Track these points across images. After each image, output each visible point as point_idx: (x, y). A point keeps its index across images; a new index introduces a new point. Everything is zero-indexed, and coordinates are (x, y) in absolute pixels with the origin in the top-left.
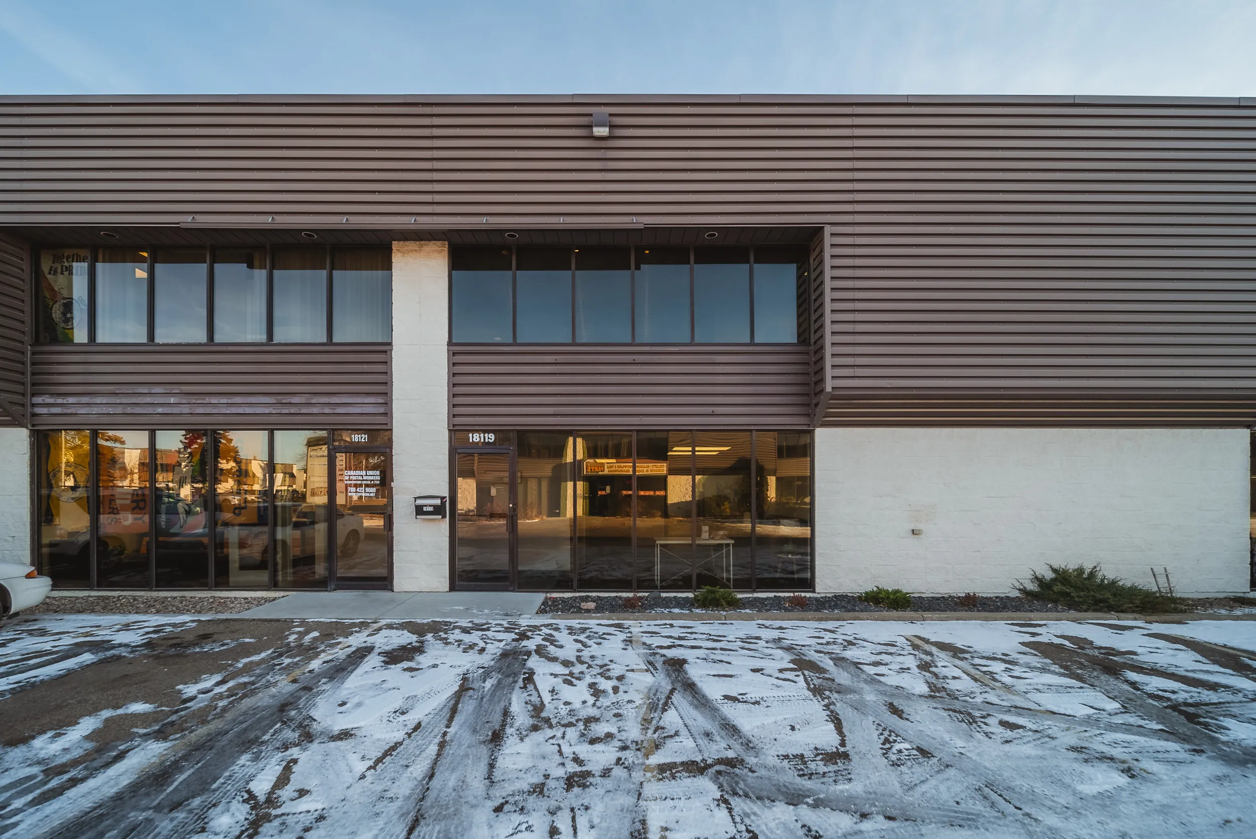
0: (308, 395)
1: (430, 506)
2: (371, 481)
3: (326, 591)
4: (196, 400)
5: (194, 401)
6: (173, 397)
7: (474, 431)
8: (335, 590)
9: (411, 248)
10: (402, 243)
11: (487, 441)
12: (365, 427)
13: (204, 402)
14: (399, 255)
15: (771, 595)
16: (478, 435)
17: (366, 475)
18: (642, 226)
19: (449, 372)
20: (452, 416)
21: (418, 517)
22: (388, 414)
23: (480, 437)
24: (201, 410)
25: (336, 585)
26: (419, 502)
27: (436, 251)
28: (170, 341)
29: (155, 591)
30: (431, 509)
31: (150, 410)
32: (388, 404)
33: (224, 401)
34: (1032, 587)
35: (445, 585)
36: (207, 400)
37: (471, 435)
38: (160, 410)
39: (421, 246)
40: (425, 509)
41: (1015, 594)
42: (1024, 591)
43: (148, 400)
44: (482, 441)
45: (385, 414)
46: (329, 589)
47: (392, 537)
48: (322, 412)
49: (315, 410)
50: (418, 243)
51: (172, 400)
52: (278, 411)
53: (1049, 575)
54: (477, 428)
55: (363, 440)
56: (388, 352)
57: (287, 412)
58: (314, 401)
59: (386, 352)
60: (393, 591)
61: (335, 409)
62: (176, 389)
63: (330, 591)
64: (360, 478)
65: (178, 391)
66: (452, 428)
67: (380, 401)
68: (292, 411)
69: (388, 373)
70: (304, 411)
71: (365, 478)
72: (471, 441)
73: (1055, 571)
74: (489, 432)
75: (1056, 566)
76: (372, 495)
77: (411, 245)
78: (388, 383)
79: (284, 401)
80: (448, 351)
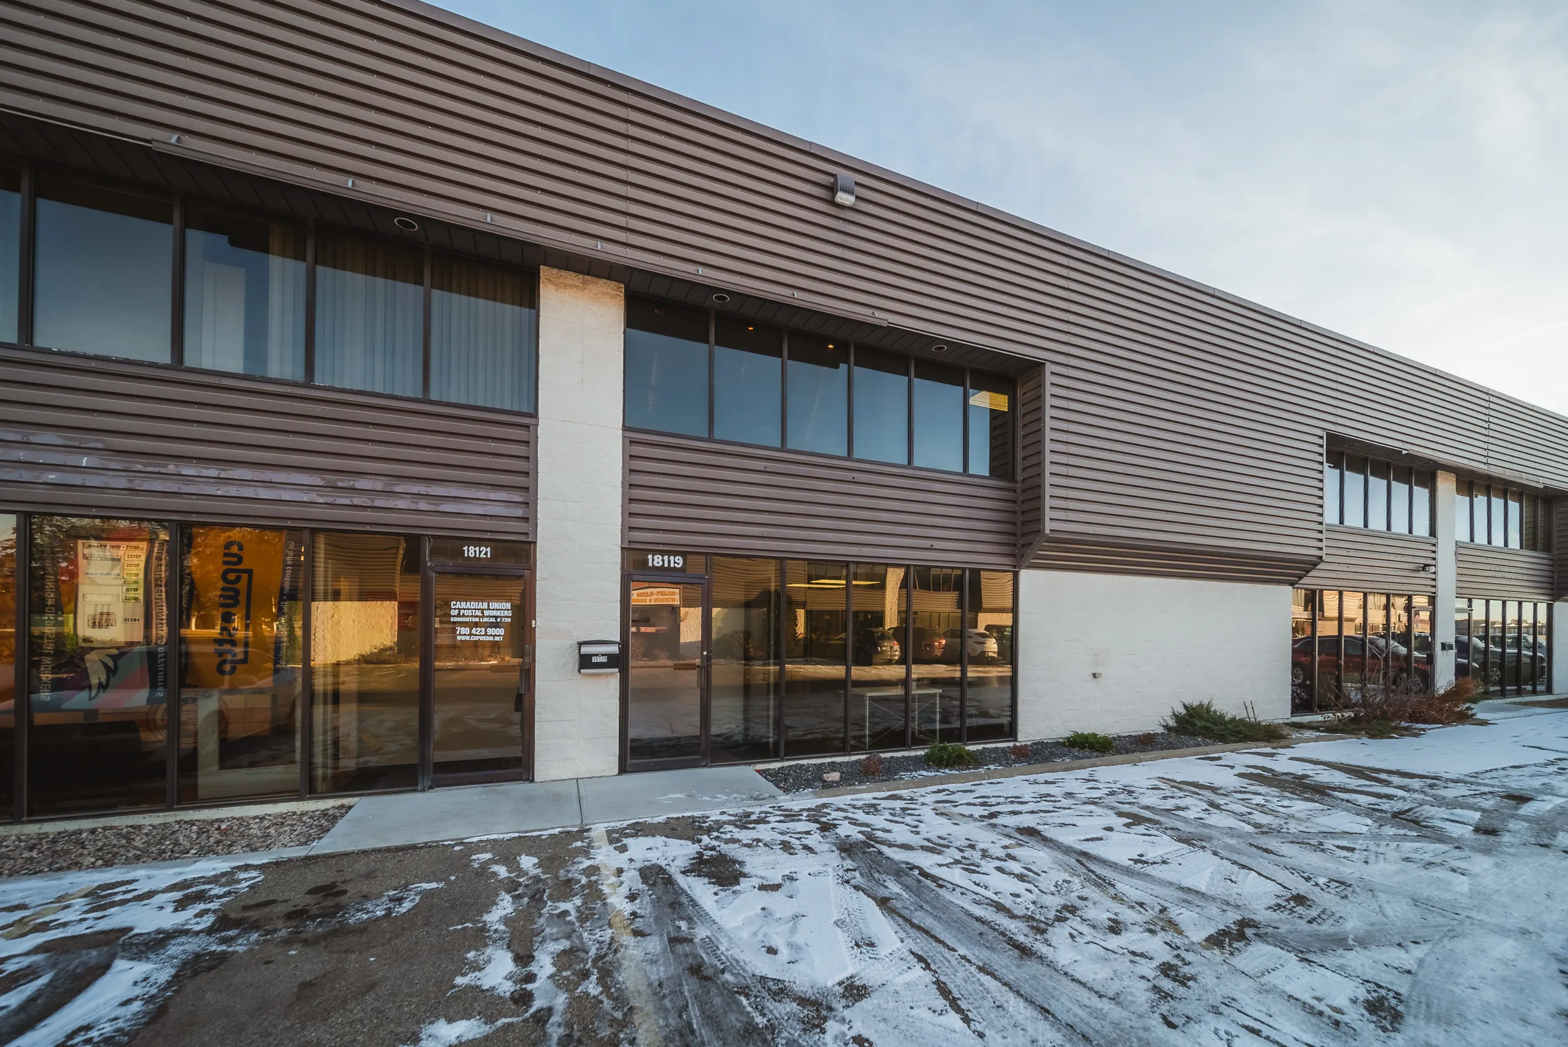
0: (387, 478)
1: (603, 655)
2: (496, 617)
3: (416, 791)
4: (146, 465)
5: (139, 467)
6: (85, 454)
7: (654, 552)
8: (431, 788)
9: (571, 282)
10: (555, 271)
11: (672, 566)
12: (488, 536)
13: (163, 470)
14: (551, 287)
15: (980, 747)
16: (660, 557)
17: (489, 609)
18: (885, 324)
19: (623, 468)
20: (628, 528)
21: (582, 671)
22: (530, 519)
23: (663, 560)
24: (158, 486)
25: (433, 780)
26: (585, 650)
27: (608, 294)
28: (80, 349)
29: (30, 822)
30: (604, 659)
31: (27, 475)
32: (530, 504)
33: (213, 473)
34: (1172, 723)
35: (612, 764)
36: (172, 468)
37: (650, 557)
38: (52, 477)
39: (585, 283)
40: (594, 659)
41: (1161, 730)
42: (1166, 727)
43: (22, 455)
44: (666, 565)
45: (526, 519)
46: (419, 787)
47: (534, 702)
48: (413, 506)
49: (402, 504)
50: (581, 276)
51: (84, 462)
52: (330, 500)
53: (1183, 711)
54: (660, 547)
55: (482, 556)
56: (531, 428)
57: (347, 501)
58: (397, 489)
59: (527, 427)
60: (533, 781)
61: (438, 505)
62: (95, 441)
63: (423, 790)
64: (479, 613)
65: (100, 445)
66: (626, 546)
67: (517, 498)
68: (356, 501)
69: (531, 458)
70: (379, 503)
71: (486, 613)
72: (650, 565)
73: (1185, 707)
74: (675, 554)
75: (1187, 704)
76: (497, 639)
77: (570, 277)
78: (530, 473)
79: (340, 484)
80: (624, 437)
